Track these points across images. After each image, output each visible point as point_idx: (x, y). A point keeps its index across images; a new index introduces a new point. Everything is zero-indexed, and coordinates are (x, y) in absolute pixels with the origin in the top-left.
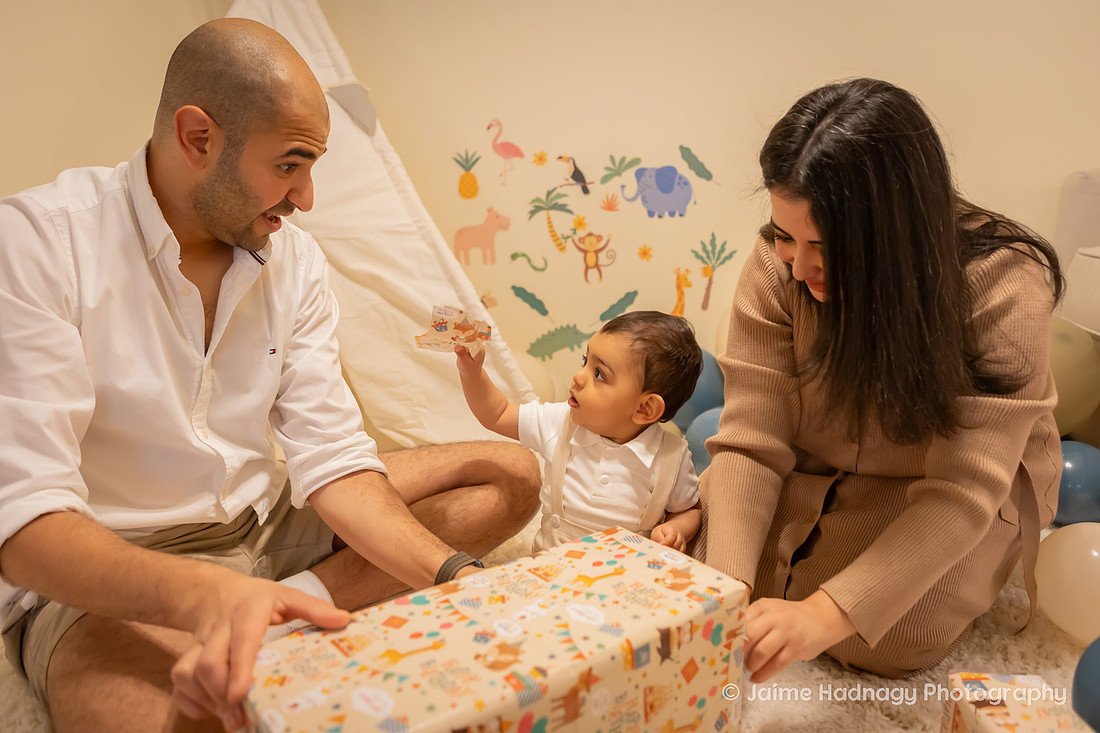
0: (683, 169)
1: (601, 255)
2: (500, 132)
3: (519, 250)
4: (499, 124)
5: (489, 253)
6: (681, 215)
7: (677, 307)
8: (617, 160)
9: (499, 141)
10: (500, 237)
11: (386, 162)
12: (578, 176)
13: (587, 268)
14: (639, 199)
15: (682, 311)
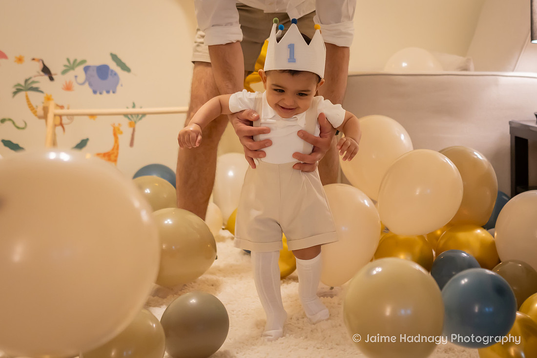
0: (113, 66)
1: (64, 118)
3: (6, 116)
6: (114, 92)
7: (114, 146)
8: (72, 61)
12: (46, 70)
13: (56, 126)
14: (87, 85)
15: (118, 148)
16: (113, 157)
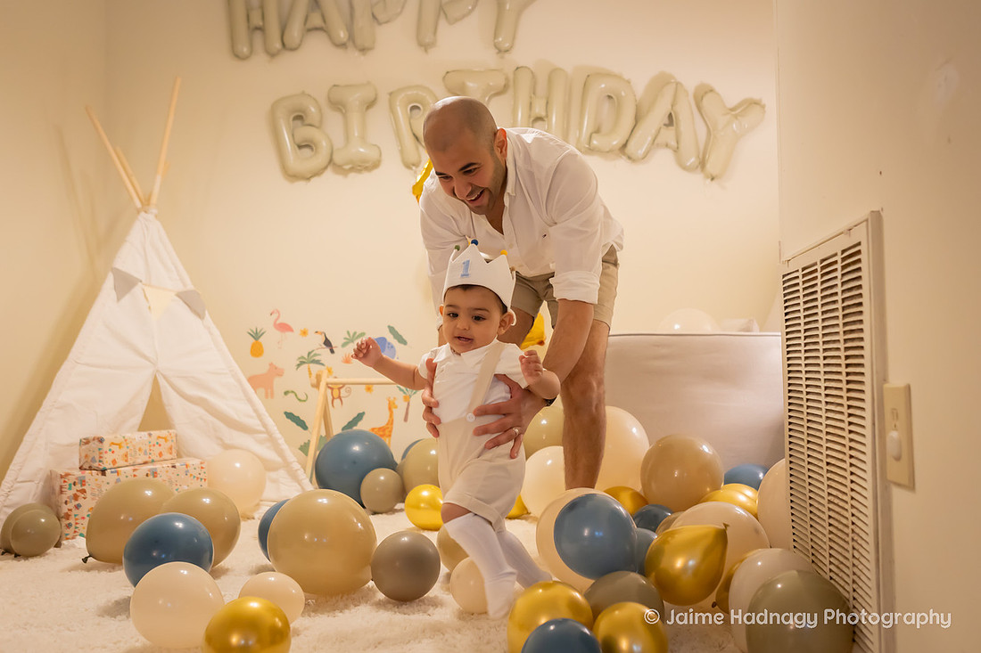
0: (390, 339)
1: (342, 390)
2: (279, 317)
3: (290, 389)
4: (278, 312)
5: (269, 391)
7: (389, 421)
8: (351, 335)
9: (278, 322)
10: (277, 381)
11: (211, 334)
12: (327, 343)
13: (333, 398)
15: (392, 424)
16: (387, 433)
